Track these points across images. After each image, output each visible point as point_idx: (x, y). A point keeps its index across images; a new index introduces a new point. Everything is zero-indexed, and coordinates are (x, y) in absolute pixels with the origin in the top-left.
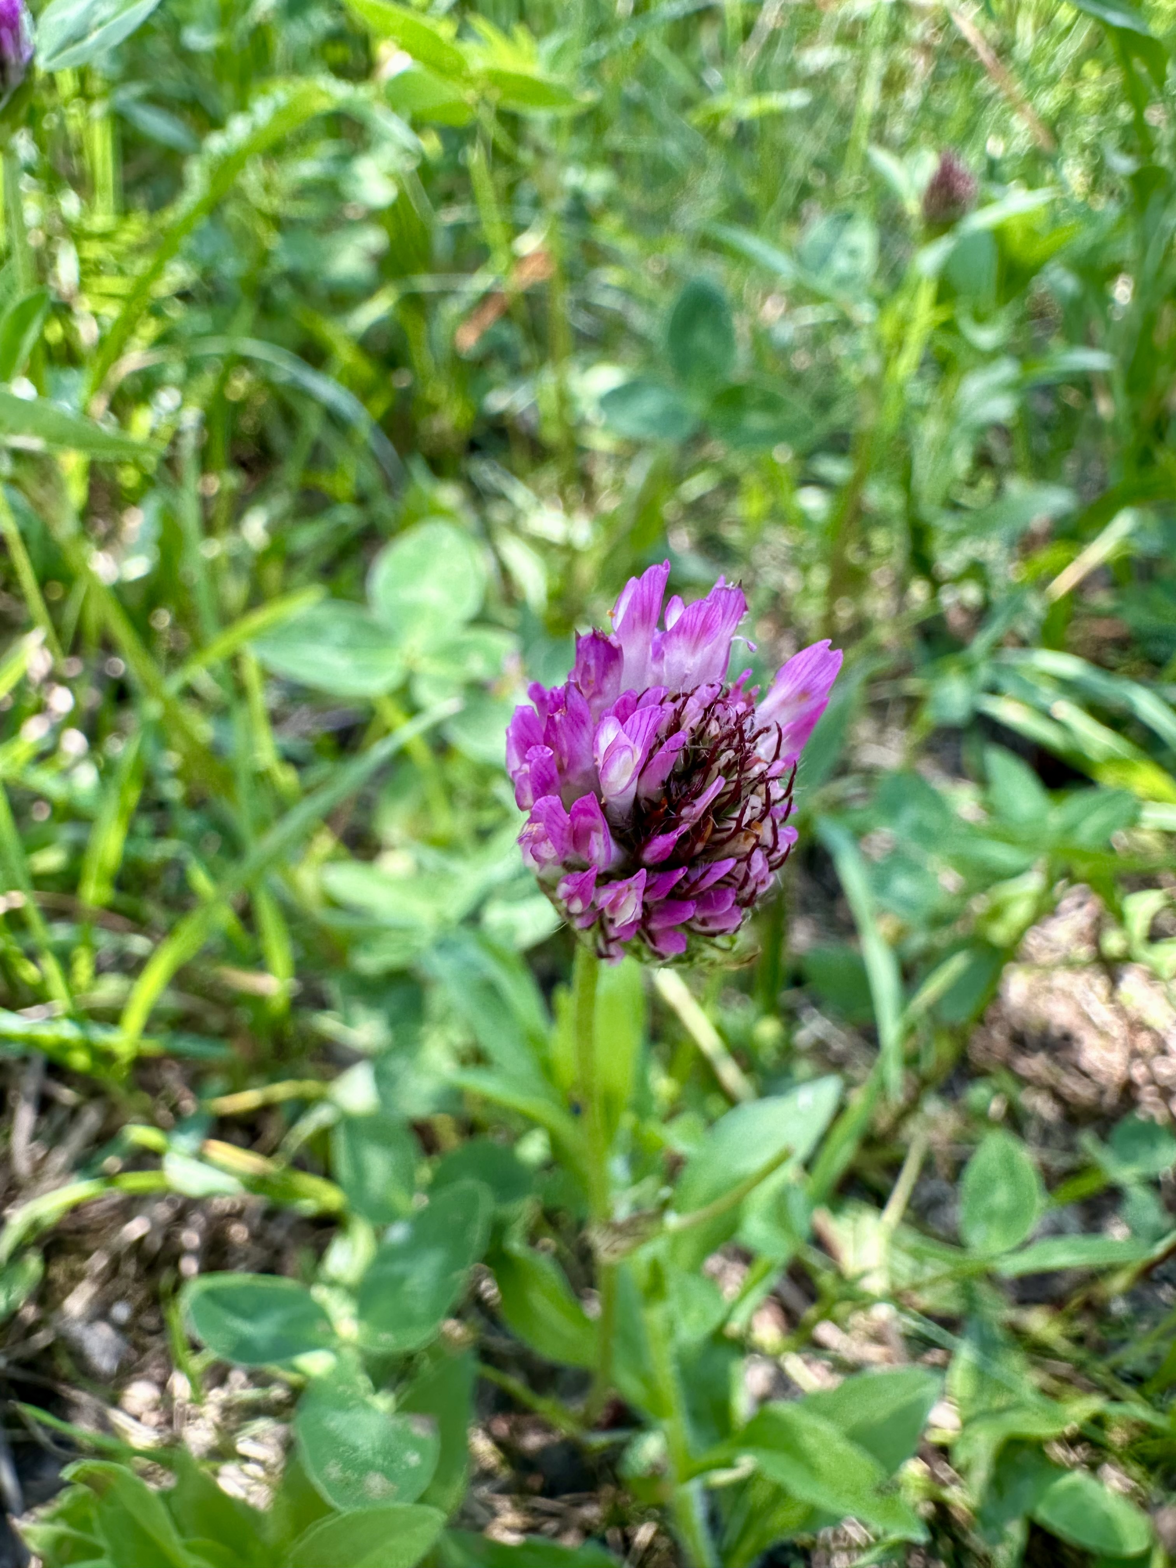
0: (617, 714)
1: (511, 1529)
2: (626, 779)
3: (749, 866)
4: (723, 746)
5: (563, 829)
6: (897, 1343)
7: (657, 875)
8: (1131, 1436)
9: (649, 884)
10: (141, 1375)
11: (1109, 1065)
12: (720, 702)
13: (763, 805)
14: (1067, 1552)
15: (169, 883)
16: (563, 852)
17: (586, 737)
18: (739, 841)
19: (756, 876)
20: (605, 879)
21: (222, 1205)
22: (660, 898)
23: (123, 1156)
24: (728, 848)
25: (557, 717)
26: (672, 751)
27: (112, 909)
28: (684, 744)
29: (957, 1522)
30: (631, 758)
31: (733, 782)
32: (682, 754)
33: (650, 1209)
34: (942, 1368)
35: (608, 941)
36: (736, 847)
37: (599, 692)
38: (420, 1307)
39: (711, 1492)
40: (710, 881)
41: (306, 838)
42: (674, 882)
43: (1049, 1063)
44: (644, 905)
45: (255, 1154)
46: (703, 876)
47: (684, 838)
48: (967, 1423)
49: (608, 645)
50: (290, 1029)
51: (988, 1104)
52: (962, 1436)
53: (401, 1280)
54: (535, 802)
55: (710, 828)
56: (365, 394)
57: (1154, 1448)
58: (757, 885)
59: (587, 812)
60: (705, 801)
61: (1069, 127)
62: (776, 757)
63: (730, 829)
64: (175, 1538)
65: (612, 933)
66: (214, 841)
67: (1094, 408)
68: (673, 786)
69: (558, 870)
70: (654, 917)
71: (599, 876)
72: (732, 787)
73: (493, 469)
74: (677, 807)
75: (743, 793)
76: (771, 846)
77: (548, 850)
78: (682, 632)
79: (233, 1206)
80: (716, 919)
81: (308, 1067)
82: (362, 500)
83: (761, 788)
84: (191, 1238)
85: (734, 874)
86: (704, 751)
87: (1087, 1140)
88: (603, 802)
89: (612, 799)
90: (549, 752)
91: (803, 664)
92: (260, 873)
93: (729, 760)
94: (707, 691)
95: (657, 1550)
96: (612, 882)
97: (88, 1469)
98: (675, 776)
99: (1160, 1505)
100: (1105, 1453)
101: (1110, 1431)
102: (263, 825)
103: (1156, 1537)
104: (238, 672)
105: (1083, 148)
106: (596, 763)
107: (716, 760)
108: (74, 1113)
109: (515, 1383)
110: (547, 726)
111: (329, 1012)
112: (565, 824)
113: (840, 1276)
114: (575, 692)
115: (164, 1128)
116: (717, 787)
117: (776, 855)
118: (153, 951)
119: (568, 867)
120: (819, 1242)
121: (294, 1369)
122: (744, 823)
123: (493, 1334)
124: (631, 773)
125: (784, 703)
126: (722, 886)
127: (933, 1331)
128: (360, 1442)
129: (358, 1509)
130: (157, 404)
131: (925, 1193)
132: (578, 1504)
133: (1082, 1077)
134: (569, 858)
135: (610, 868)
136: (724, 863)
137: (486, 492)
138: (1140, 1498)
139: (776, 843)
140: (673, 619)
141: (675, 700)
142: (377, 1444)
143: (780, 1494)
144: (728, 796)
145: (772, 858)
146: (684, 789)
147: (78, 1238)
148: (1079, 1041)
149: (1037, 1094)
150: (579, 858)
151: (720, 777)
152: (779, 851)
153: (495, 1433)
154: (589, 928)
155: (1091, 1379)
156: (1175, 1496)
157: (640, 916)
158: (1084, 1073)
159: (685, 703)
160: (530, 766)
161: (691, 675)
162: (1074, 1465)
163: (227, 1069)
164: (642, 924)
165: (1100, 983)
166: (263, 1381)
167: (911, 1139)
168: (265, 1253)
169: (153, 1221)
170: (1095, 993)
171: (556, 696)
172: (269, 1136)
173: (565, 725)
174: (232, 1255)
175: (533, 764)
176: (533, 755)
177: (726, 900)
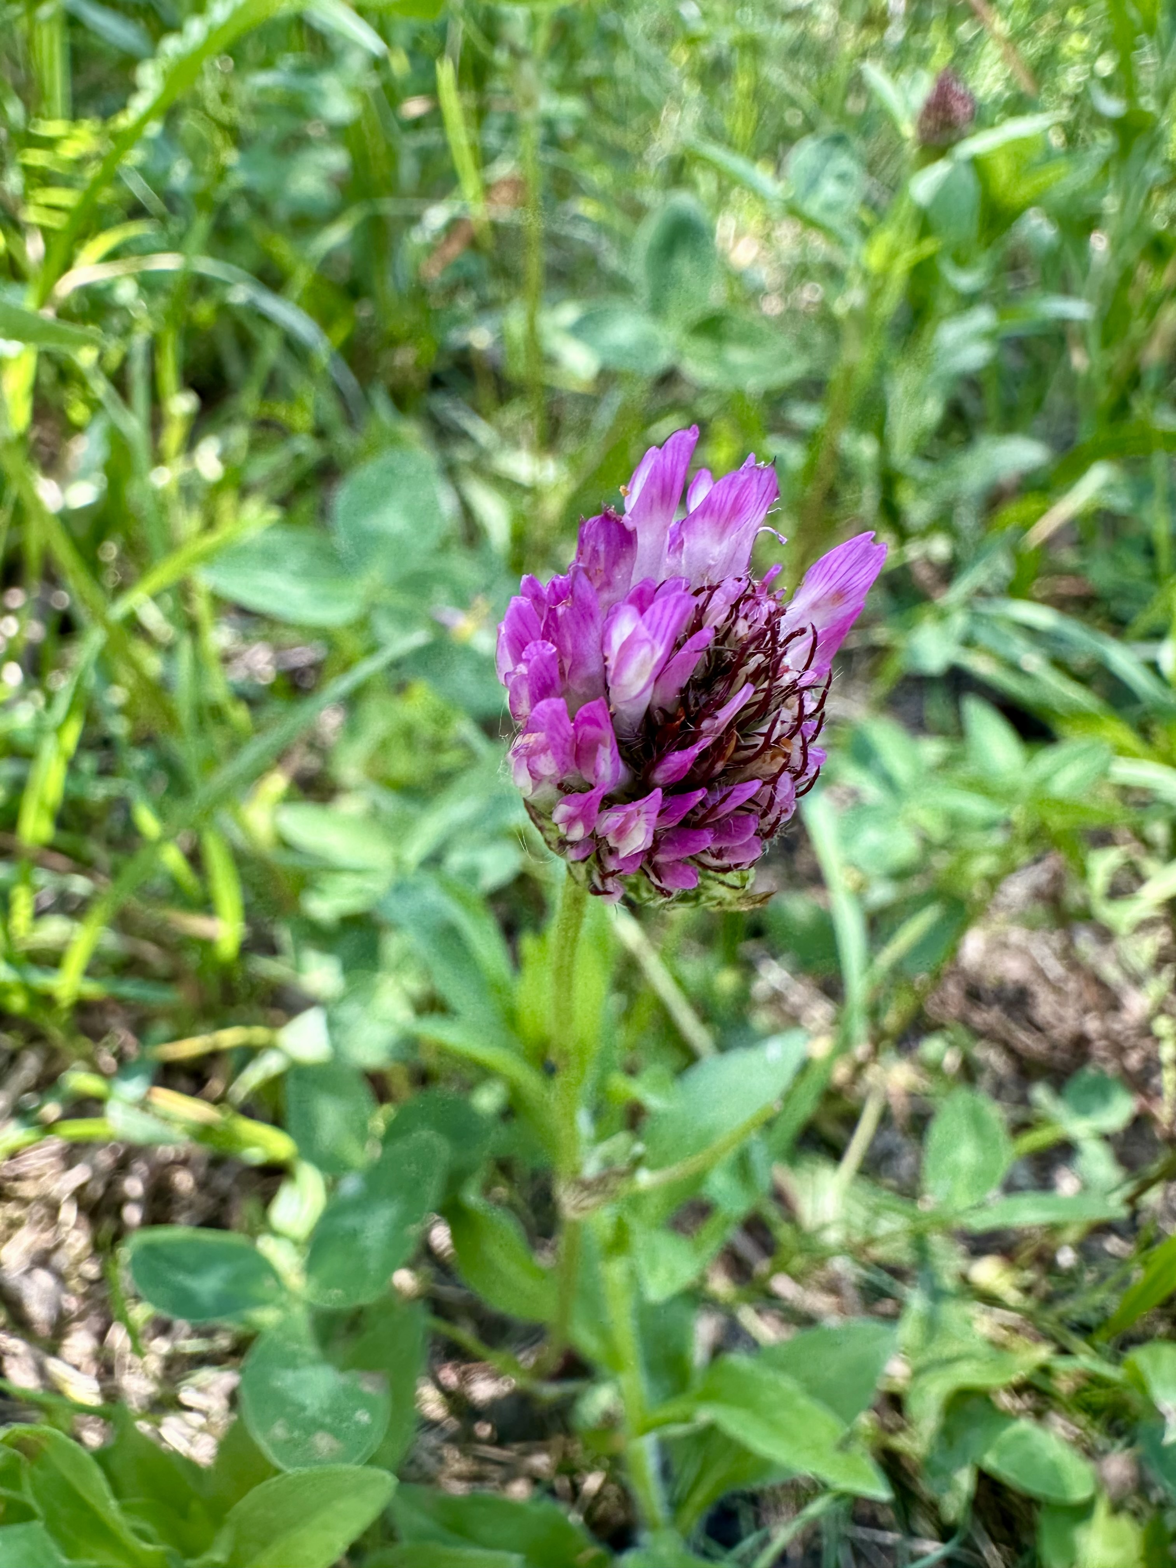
0: (632, 604)
1: (460, 1477)
2: (641, 683)
3: (775, 789)
4: (751, 649)
5: (566, 740)
6: (851, 1294)
7: (671, 796)
8: (1077, 1384)
9: (665, 805)
10: (78, 1325)
11: (1062, 1019)
12: (747, 599)
13: (794, 719)
14: (1011, 1497)
15: (113, 824)
16: (563, 767)
17: (594, 636)
18: (764, 762)
19: (782, 802)
20: (609, 802)
21: (167, 1152)
22: (670, 826)
23: (63, 1102)
24: (753, 768)
25: (560, 610)
26: (697, 651)
27: (52, 848)
28: (709, 645)
29: (904, 1469)
30: (649, 655)
31: (763, 690)
32: (705, 653)
33: (622, 1165)
34: (893, 1318)
35: (604, 876)
36: (760, 768)
37: (608, 584)
38: (373, 1264)
39: (665, 1447)
40: (729, 807)
41: (257, 775)
42: (691, 805)
43: (1004, 1017)
44: (655, 833)
45: (203, 1102)
46: (723, 800)
47: (704, 755)
48: (916, 1372)
49: (621, 527)
50: (239, 975)
51: (943, 1055)
52: (913, 1384)
53: (354, 1234)
55: (733, 743)
56: (325, 321)
57: (1099, 1396)
58: (781, 812)
59: (592, 721)
60: (730, 712)
61: (1050, 74)
62: (807, 667)
63: (757, 745)
64: (113, 1503)
65: (612, 865)
66: (161, 782)
67: (1069, 362)
68: (692, 695)
69: (554, 791)
70: (663, 846)
71: (603, 798)
72: (761, 696)
73: (457, 406)
74: (697, 720)
75: (772, 707)
76: (799, 769)
77: (547, 765)
78: (708, 513)
79: (177, 1154)
80: (734, 851)
81: (257, 1014)
82: (320, 433)
83: (794, 700)
84: (134, 1186)
85: (757, 800)
86: (729, 654)
87: (1041, 1094)
88: (612, 710)
89: (622, 707)
90: (551, 648)
91: (840, 560)
92: (207, 811)
93: (759, 665)
94: (733, 586)
95: (606, 1498)
96: (617, 805)
97: (17, 1432)
98: (694, 684)
99: (1105, 1453)
100: (1049, 1399)
101: (1057, 1379)
102: (212, 763)
103: (1101, 1483)
104: (189, 607)
105: (1064, 99)
106: (606, 663)
107: (744, 665)
108: (14, 1057)
109: (466, 1335)
110: (547, 620)
111: (279, 958)
112: (569, 735)
113: (798, 1229)
114: (583, 579)
115: (106, 1075)
116: (745, 695)
117: (804, 779)
118: (96, 893)
119: (563, 788)
120: (780, 1197)
121: (243, 1321)
122: (774, 738)
123: (442, 1283)
124: (647, 675)
125: (815, 606)
126: (743, 813)
127: (884, 1279)
128: (308, 1402)
129: (305, 1470)
131: (879, 1144)
132: (527, 1453)
133: (1035, 1030)
134: (567, 777)
135: (616, 789)
136: (747, 785)
137: (450, 431)
138: (1085, 1445)
139: (805, 764)
140: (696, 500)
141: (697, 593)
142: (327, 1404)
144: (755, 707)
145: (798, 783)
146: (705, 698)
147: (17, 1185)
148: (1033, 995)
149: (991, 1047)
150: (581, 778)
151: (748, 684)
152: (807, 774)
153: (443, 1382)
154: (584, 861)
155: (1039, 1329)
156: (1120, 1444)
157: (649, 844)
158: (1037, 1028)
159: (710, 597)
160: (528, 666)
161: (715, 566)
162: (1020, 1413)
163: (173, 1014)
164: (649, 854)
165: (1056, 940)
166: (208, 1334)
167: (869, 1092)
168: (211, 1202)
169: (94, 1168)
170: (1050, 947)
171: (557, 587)
172: (216, 1086)
173: (570, 618)
174: (176, 1207)
175: (532, 664)
176: (531, 654)
177: (748, 829)
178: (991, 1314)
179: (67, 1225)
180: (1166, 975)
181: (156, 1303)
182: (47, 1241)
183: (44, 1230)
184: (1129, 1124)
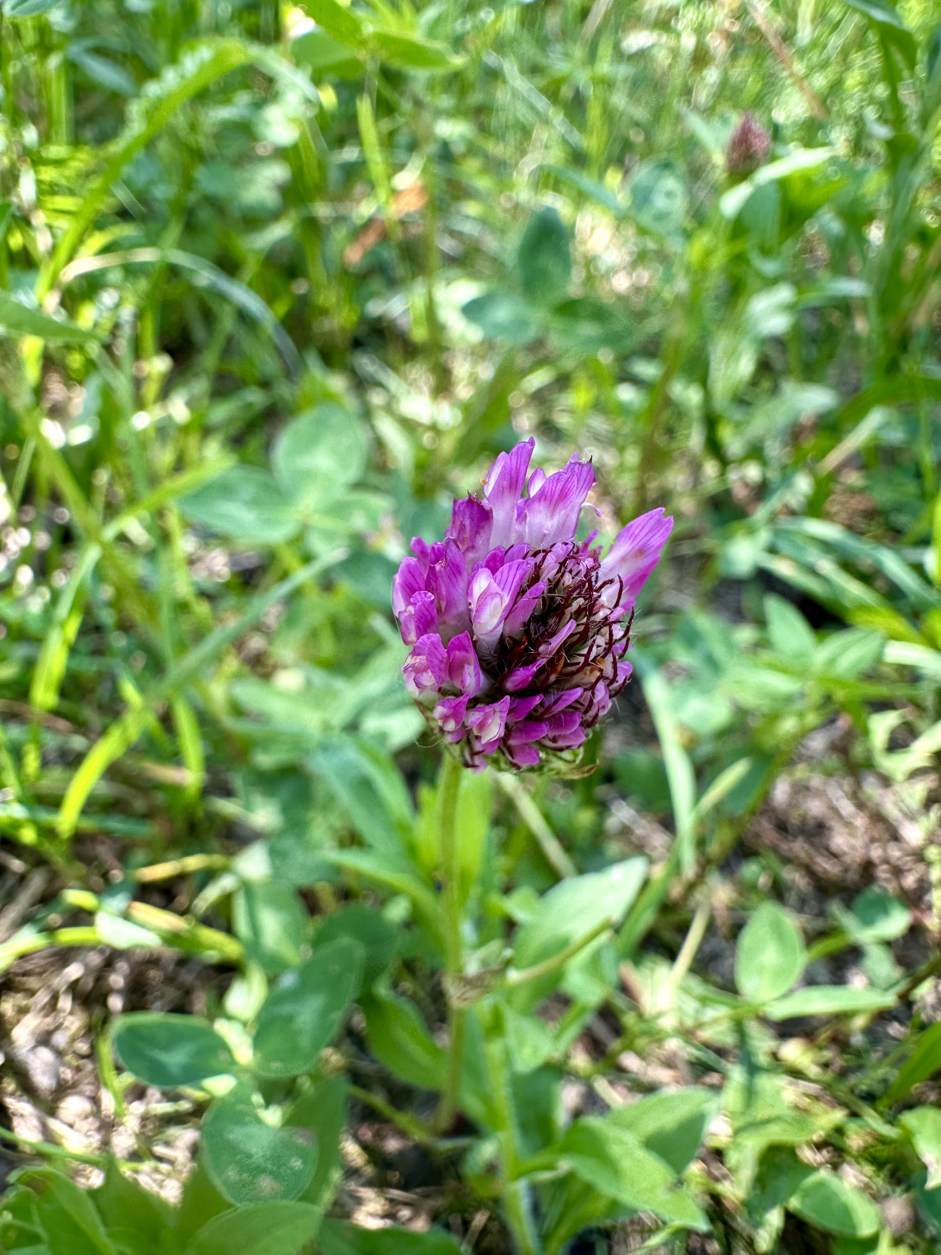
0: (487, 566)
1: (372, 1215)
2: (496, 621)
3: (593, 694)
4: (575, 595)
5: (441, 661)
6: (684, 1069)
7: (517, 700)
8: (865, 1142)
9: (512, 707)
10: (74, 1091)
11: (853, 848)
12: (572, 557)
13: (606, 644)
14: (813, 1232)
15: (103, 693)
16: (439, 679)
17: (462, 584)
18: (585, 674)
19: (599, 702)
20: (474, 703)
21: (143, 954)
22: (520, 719)
23: (63, 913)
24: (576, 679)
25: (438, 567)
26: (533, 598)
27: (56, 713)
28: (543, 593)
29: (727, 1209)
30: (499, 603)
31: (583, 624)
32: (540, 600)
33: (495, 966)
34: (717, 1089)
35: (473, 754)
36: (583, 678)
37: (472, 548)
38: (305, 1042)
39: (535, 1189)
40: (560, 707)
41: (218, 658)
42: (532, 708)
43: (806, 846)
44: (506, 726)
45: (172, 914)
46: (555, 702)
47: (541, 670)
48: (737, 1132)
49: (481, 508)
50: (200, 813)
51: (757, 879)
52: (734, 1143)
53: (290, 1019)
54: (418, 639)
55: (562, 661)
56: (270, 299)
57: (884, 1152)
58: (598, 709)
59: (461, 647)
60: (557, 642)
61: (837, 101)
62: (617, 605)
63: (579, 663)
64: (102, 1229)
65: (477, 747)
66: (140, 659)
67: (853, 327)
68: (532, 627)
69: (435, 695)
70: (513, 734)
71: (470, 701)
72: (581, 628)
73: (373, 362)
74: (536, 645)
75: (590, 634)
76: (611, 677)
77: (428, 679)
78: (543, 497)
79: (152, 954)
80: (565, 737)
81: (215, 843)
82: (265, 384)
83: (605, 630)
84: (117, 980)
85: (581, 701)
86: (559, 598)
87: (835, 908)
88: (474, 639)
89: (482, 637)
90: (431, 596)
91: (640, 528)
92: (180, 687)
93: (580, 606)
94: (561, 548)
95: (490, 1233)
96: (479, 706)
97: (28, 1172)
98: (534, 619)
99: (887, 1196)
100: (844, 1155)
101: (848, 1138)
102: (182, 647)
103: (883, 1223)
104: (163, 522)
105: (848, 119)
106: (470, 607)
107: (569, 606)
108: (22, 879)
109: (378, 1100)
110: (428, 575)
111: (233, 799)
112: (443, 657)
113: (641, 1016)
114: (453, 548)
115: (97, 892)
116: (570, 629)
117: (615, 685)
118: (90, 748)
119: (444, 692)
120: (624, 989)
121: (202, 1089)
122: (590, 659)
123: (361, 1059)
124: (500, 615)
125: (623, 559)
126: (571, 710)
127: (710, 1057)
128: (254, 1150)
129: (251, 1206)
130: (100, 302)
131: (707, 948)
132: (428, 1196)
133: (832, 857)
134: (444, 686)
135: (478, 694)
136: (572, 692)
137: (366, 381)
138: (872, 1191)
139: (615, 675)
140: (534, 490)
141: (535, 555)
142: (268, 1153)
143: (589, 1189)
144: (579, 636)
145: (611, 688)
146: (542, 629)
147: (24, 979)
148: (830, 829)
149: (796, 871)
150: (453, 685)
151: (572, 620)
152: (617, 682)
153: (361, 1138)
154: (458, 743)
155: (835, 1097)
156: (899, 1190)
157: (502, 734)
158: (834, 855)
159: (544, 558)
160: (415, 608)
161: (548, 534)
162: (821, 1165)
163: (148, 844)
164: (503, 741)
165: (847, 783)
166: (174, 1098)
167: (697, 905)
168: (178, 993)
169: (87, 966)
170: (843, 791)
171: (436, 550)
172: (182, 900)
173: (444, 574)
174: (150, 997)
175: (417, 606)
176: (417, 599)
177: (574, 722)
178: (797, 1085)
179: (64, 1011)
180: (934, 814)
181: (136, 1073)
182: (48, 1025)
183: (46, 1016)
184: (906, 931)
